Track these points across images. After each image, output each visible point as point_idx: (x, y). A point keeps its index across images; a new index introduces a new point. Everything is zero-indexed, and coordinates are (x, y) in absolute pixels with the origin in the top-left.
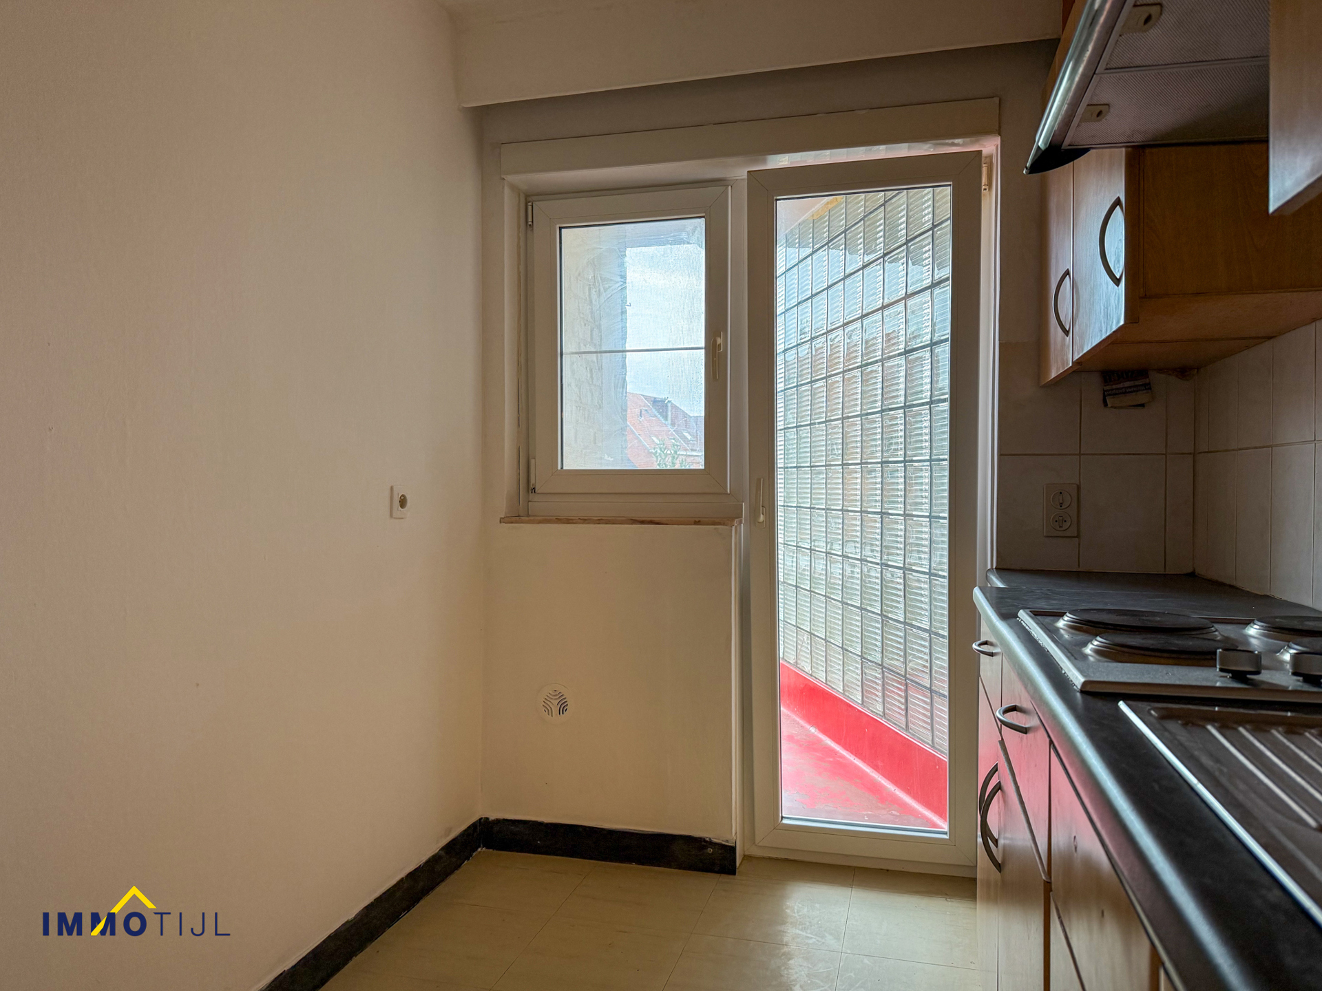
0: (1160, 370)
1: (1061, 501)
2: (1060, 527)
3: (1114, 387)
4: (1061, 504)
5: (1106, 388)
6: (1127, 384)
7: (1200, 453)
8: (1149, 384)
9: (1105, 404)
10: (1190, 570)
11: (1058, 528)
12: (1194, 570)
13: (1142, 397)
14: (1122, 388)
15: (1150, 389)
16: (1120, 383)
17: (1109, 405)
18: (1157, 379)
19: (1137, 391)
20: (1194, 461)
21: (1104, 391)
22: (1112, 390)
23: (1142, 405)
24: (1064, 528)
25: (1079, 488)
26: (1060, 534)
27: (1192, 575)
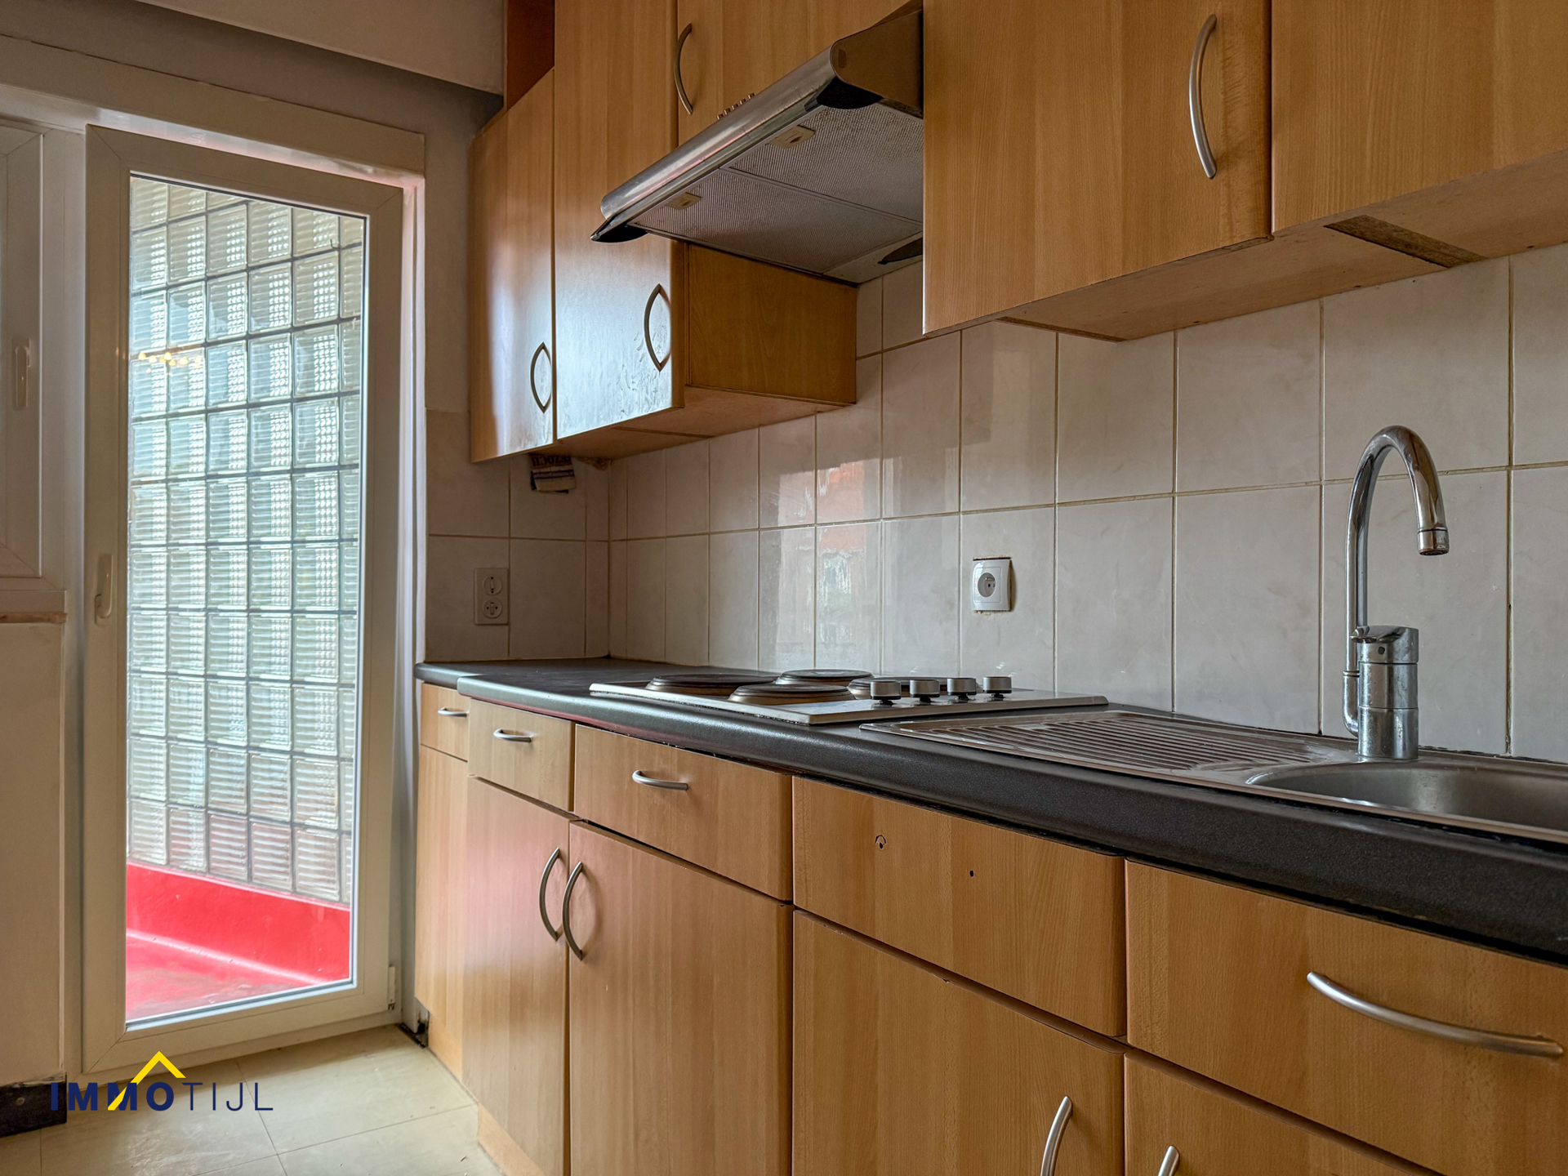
0: (581, 458)
1: (493, 587)
2: (492, 614)
3: (542, 470)
4: (492, 591)
5: (534, 471)
6: (554, 469)
7: (614, 541)
8: (572, 471)
9: (533, 487)
10: (606, 654)
11: (489, 615)
12: (609, 652)
13: (565, 483)
14: (548, 473)
15: (573, 475)
16: (547, 467)
17: (538, 489)
18: (577, 465)
19: (563, 476)
20: (609, 548)
21: (532, 474)
22: (540, 473)
23: (566, 491)
24: (496, 615)
25: (509, 571)
26: (494, 621)
27: (608, 657)
